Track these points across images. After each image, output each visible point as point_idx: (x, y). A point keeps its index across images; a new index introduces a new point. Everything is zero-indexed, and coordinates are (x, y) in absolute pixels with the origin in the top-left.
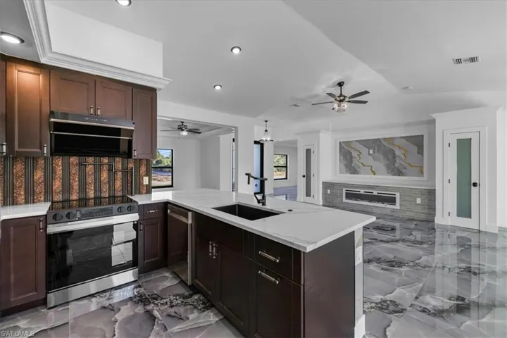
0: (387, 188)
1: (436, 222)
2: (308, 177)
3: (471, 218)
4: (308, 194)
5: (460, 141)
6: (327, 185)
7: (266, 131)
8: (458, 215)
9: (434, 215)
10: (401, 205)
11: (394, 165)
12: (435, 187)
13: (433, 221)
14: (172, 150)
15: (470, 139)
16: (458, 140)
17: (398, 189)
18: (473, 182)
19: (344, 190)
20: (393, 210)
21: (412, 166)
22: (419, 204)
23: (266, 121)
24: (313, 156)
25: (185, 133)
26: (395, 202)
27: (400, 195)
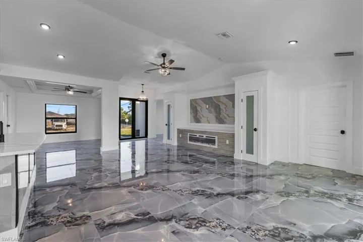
0: (211, 133)
1: (235, 158)
2: (168, 125)
3: (253, 154)
4: (169, 138)
5: (248, 97)
6: (180, 131)
7: (143, 92)
8: (247, 153)
9: (234, 152)
10: (218, 145)
11: (219, 116)
12: (234, 131)
13: (233, 157)
14: (76, 106)
15: (253, 96)
16: (247, 97)
17: (217, 134)
18: (254, 128)
19: (189, 134)
20: (214, 149)
21: (230, 117)
22: (227, 145)
23: (143, 85)
24: (171, 109)
25: (71, 93)
26: (215, 143)
27: (218, 138)
